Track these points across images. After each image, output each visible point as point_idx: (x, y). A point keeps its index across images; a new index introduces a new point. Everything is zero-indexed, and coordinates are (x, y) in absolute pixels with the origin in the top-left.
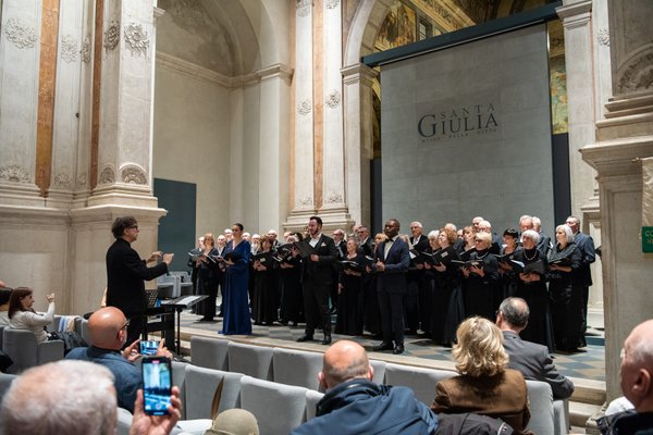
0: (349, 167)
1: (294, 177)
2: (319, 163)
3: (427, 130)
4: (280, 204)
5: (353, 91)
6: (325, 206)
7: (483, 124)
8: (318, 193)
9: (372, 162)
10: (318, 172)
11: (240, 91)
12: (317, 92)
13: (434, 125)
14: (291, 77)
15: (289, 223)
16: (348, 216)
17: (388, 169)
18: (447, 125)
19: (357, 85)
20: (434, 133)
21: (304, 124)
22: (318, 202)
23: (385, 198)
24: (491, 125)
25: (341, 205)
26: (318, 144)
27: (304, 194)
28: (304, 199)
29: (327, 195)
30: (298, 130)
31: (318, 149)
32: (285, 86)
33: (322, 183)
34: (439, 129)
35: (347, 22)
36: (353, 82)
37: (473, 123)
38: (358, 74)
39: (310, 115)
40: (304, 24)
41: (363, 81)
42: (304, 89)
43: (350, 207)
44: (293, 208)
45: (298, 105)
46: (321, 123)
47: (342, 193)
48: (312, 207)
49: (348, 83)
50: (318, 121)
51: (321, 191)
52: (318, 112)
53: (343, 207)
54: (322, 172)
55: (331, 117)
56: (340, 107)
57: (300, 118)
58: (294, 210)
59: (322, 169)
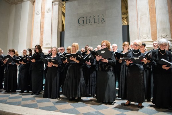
0: (53, 33)
1: (32, 36)
2: (42, 31)
3: (81, 22)
5: (56, 8)
6: (44, 46)
7: (100, 21)
9: (61, 33)
11: (14, 5)
12: (43, 8)
13: (83, 21)
14: (34, 2)
18: (88, 21)
19: (57, 6)
20: (83, 23)
21: (37, 18)
24: (103, 21)
26: (42, 25)
28: (36, 44)
30: (35, 20)
31: (42, 27)
32: (31, 5)
33: (43, 38)
34: (85, 22)
36: (56, 5)
37: (97, 20)
38: (58, 2)
39: (40, 15)
41: (59, 5)
42: (38, 5)
45: (36, 12)
46: (44, 18)
47: (50, 42)
49: (54, 5)
50: (42, 17)
51: (42, 42)
52: (43, 14)
53: (50, 47)
54: (43, 35)
55: (48, 16)
56: (51, 13)
57: (36, 16)
58: (32, 48)
59: (43, 34)
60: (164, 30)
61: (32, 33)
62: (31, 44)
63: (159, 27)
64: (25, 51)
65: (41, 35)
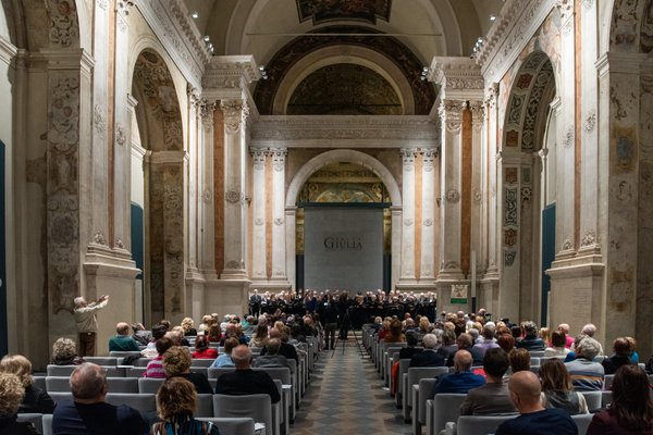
0: (288, 258)
1: (252, 259)
2: (269, 253)
3: (329, 245)
5: (291, 219)
6: (273, 277)
7: (356, 246)
8: (268, 269)
10: (268, 258)
14: (249, 203)
16: (288, 283)
18: (339, 244)
19: (294, 217)
20: (333, 247)
21: (260, 232)
22: (269, 274)
23: (306, 275)
24: (359, 247)
25: (283, 277)
26: (269, 244)
27: (259, 268)
28: (260, 271)
29: (274, 271)
30: (255, 233)
31: (269, 246)
33: (271, 264)
34: (335, 245)
35: (288, 182)
36: (292, 214)
37: (351, 245)
38: (294, 211)
39: (264, 226)
40: (260, 175)
42: (260, 212)
43: (289, 278)
45: (255, 220)
46: (270, 232)
47: (284, 271)
48: (266, 276)
49: (288, 215)
50: (268, 231)
51: (271, 269)
52: (269, 226)
55: (277, 231)
56: (283, 226)
57: (255, 227)
60: (428, 266)
63: (423, 263)
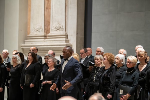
0: (69, 5)
1: (30, 11)
4: (20, 30)
6: (52, 33)
8: (47, 23)
10: (47, 8)
15: (25, 45)
16: (67, 41)
17: (96, 8)
22: (47, 30)
25: (62, 33)
27: (37, 24)
28: (38, 27)
29: (53, 25)
33: (50, 16)
43: (68, 35)
44: (29, 34)
47: (64, 24)
48: (42, 33)
51: (49, 22)
53: (64, 34)
54: (50, 8)
58: (30, 35)
59: (50, 6)
61: (29, 3)
62: (28, 26)
64: (14, 59)
65: (47, 9)
